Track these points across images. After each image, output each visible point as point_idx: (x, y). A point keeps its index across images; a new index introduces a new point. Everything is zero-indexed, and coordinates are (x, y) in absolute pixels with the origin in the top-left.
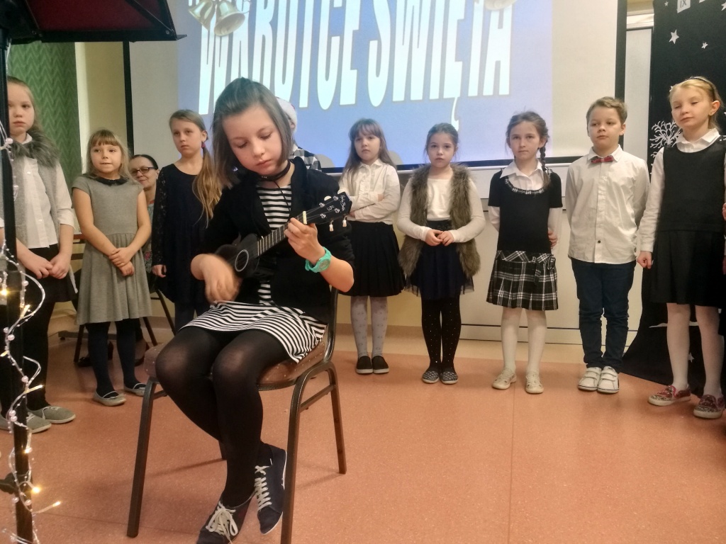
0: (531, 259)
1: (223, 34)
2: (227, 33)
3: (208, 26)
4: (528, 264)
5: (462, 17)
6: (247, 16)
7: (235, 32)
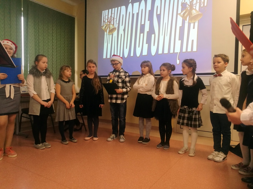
0: (190, 109)
1: (110, 34)
2: (111, 33)
3: (106, 32)
4: (189, 111)
5: (181, 25)
6: (117, 28)
7: (114, 33)
